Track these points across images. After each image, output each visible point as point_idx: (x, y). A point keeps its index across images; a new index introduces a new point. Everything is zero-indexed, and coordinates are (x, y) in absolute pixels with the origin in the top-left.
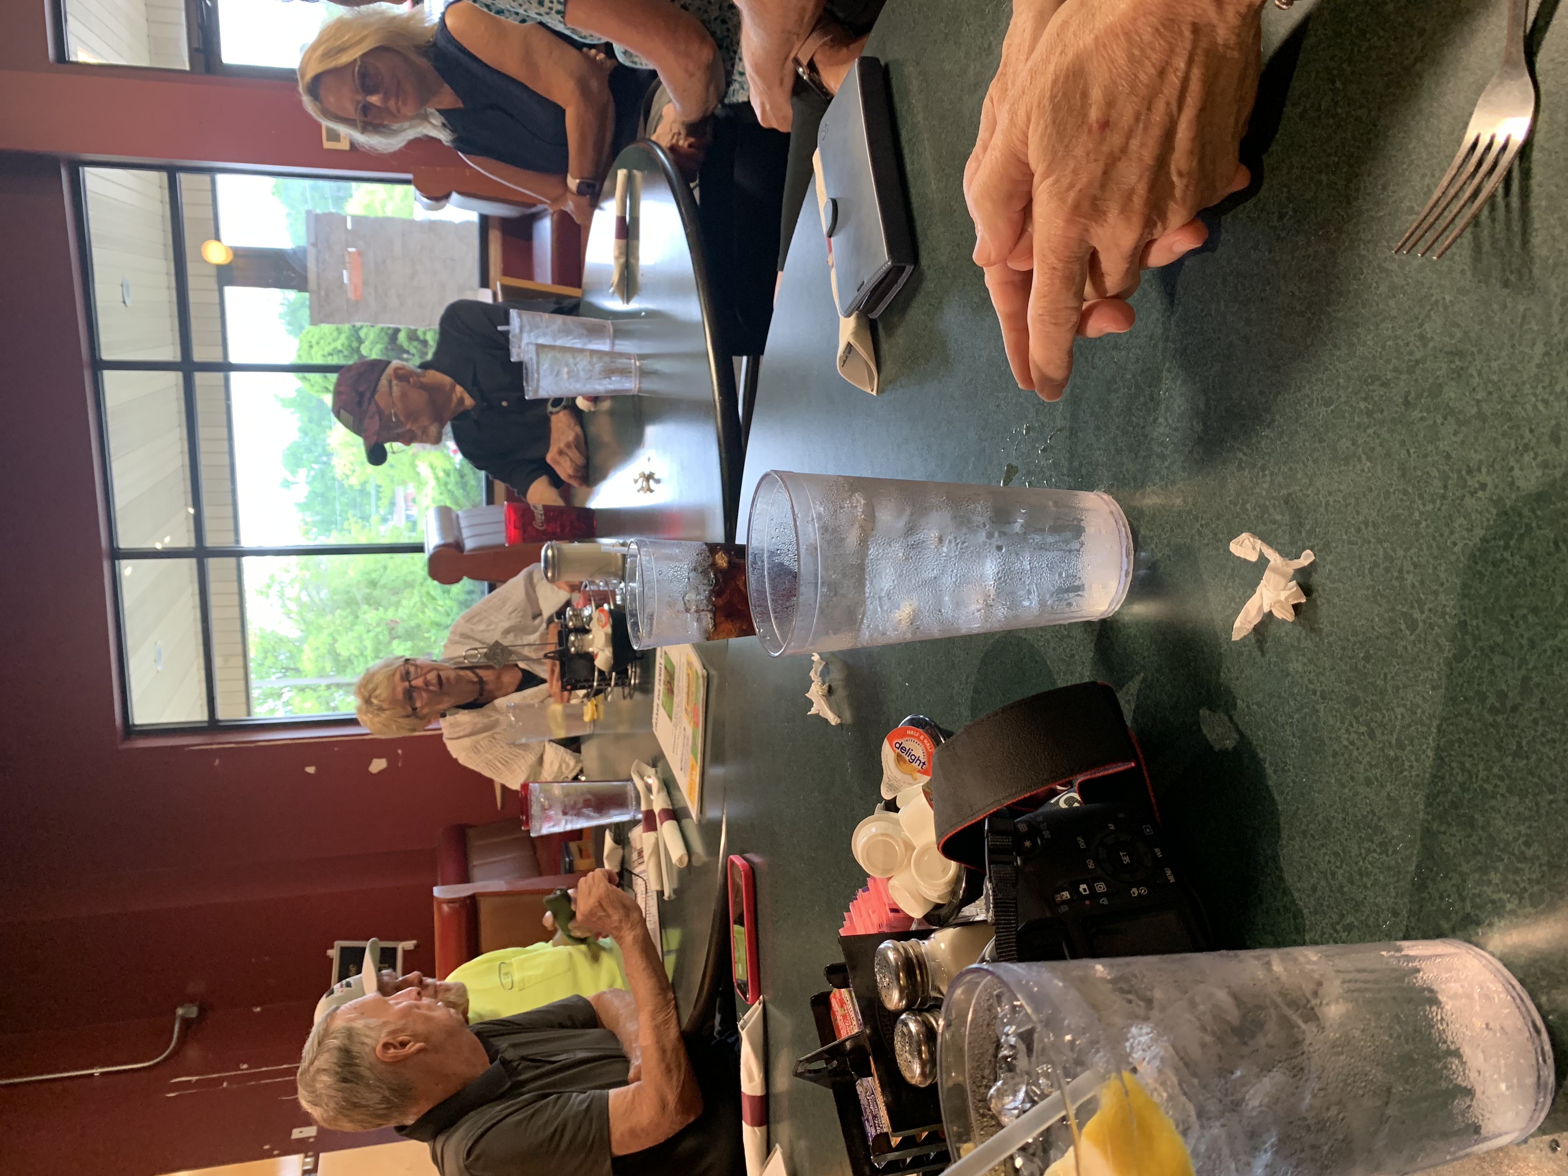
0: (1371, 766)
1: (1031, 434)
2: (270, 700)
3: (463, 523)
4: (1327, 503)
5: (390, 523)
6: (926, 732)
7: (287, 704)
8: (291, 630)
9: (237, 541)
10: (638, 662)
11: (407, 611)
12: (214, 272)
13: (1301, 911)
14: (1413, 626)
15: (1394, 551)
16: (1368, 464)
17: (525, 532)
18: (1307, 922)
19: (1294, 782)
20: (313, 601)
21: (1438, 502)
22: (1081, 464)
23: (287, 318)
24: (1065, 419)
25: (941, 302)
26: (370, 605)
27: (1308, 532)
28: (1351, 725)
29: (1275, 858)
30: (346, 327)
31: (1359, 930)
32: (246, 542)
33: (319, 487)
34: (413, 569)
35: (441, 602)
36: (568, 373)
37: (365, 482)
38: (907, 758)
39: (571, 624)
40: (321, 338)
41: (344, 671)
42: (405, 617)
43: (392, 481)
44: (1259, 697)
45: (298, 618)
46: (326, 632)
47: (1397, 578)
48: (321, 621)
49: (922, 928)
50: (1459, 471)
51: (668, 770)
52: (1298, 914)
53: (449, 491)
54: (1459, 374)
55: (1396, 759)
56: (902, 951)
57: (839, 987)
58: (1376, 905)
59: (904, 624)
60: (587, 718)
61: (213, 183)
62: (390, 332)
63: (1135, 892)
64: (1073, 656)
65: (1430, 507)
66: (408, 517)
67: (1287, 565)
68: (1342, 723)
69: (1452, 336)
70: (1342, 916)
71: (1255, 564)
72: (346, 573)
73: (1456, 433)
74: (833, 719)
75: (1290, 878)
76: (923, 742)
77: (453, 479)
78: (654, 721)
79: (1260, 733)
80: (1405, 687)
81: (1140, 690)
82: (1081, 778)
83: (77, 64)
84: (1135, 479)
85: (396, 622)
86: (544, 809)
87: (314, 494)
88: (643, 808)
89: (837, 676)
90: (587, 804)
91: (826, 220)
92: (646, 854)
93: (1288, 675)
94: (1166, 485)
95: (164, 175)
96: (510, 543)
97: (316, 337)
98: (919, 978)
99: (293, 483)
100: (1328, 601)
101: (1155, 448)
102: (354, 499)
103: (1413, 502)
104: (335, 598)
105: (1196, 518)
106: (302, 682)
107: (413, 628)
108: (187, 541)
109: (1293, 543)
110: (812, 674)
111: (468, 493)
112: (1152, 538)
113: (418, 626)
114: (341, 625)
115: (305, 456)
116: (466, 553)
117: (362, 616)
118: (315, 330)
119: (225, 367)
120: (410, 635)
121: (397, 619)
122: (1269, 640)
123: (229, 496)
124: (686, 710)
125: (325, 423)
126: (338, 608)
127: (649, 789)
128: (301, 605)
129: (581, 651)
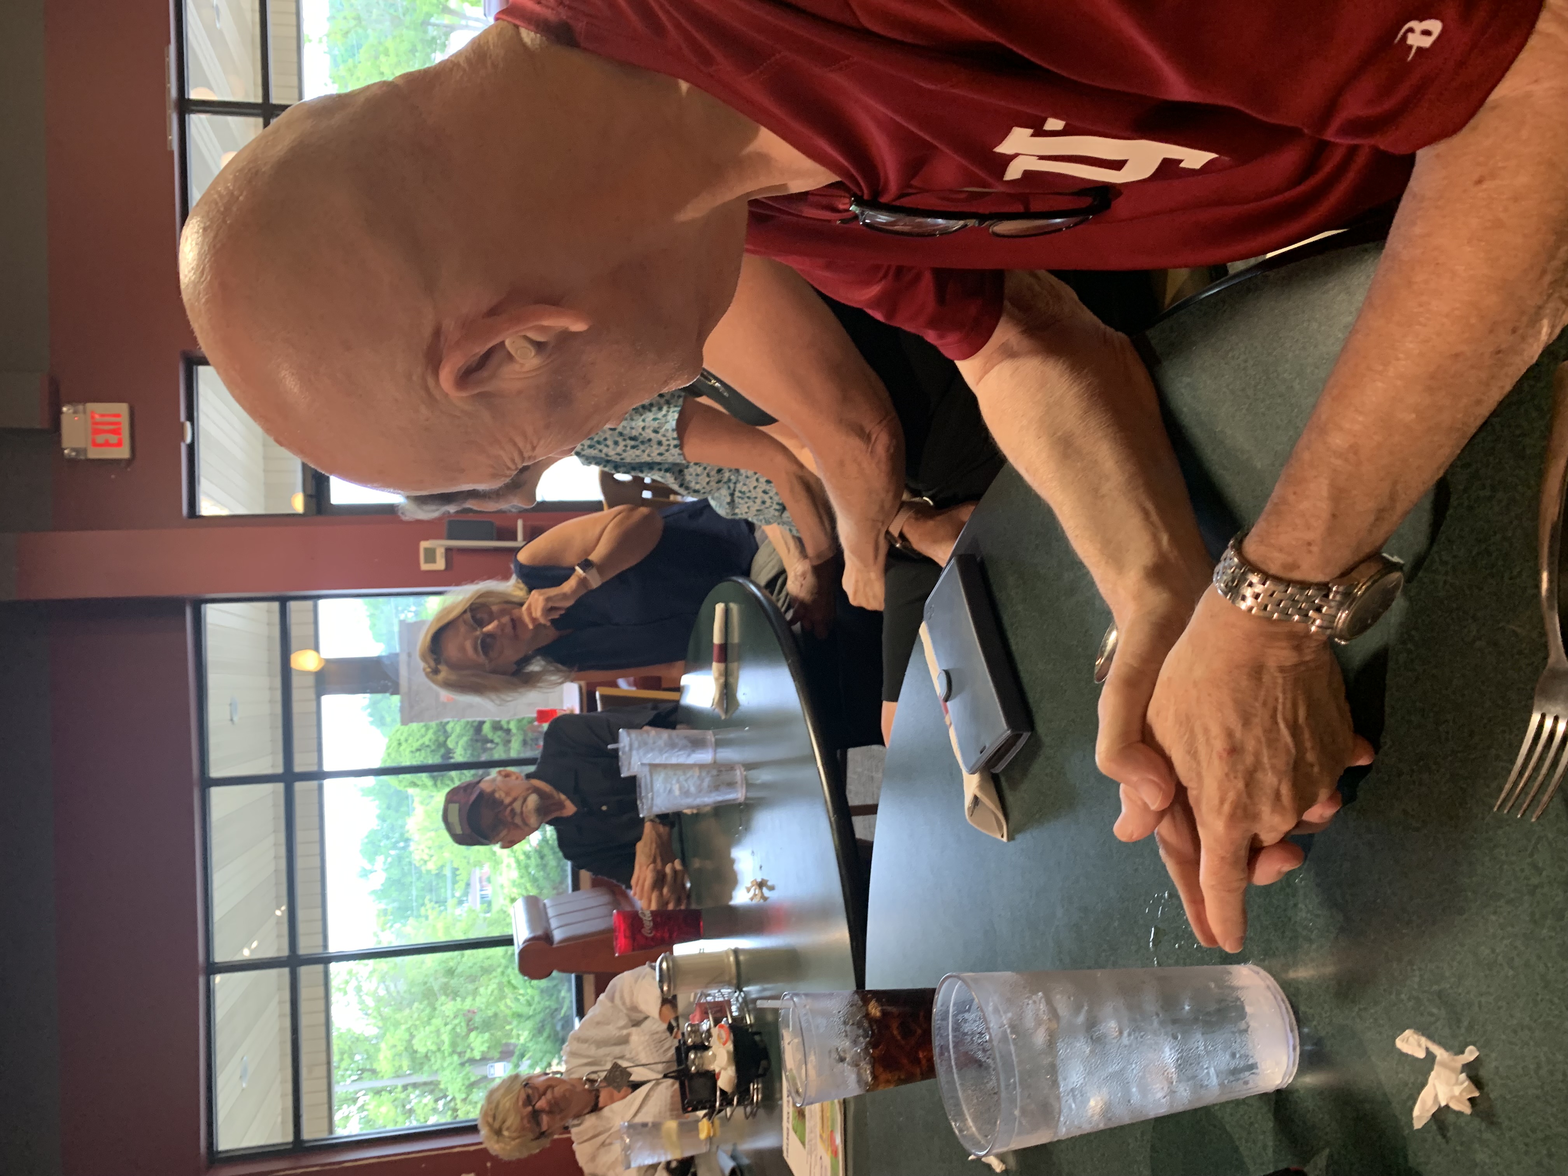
2: (345, 1106)
3: (551, 912)
4: (1480, 1003)
5: (465, 905)
8: (368, 1028)
10: (760, 1079)
11: (484, 1000)
12: (311, 680)
16: (1511, 972)
17: (633, 939)
20: (390, 994)
23: (369, 710)
26: (447, 995)
27: (1466, 1028)
30: (434, 724)
33: (395, 873)
35: (522, 992)
37: (442, 867)
40: (409, 735)
41: (421, 1069)
42: (483, 1007)
43: (468, 863)
45: (375, 1014)
46: (404, 1027)
48: (398, 1016)
53: (532, 877)
60: (703, 1135)
61: (316, 606)
62: (475, 724)
64: (1251, 1124)
66: (483, 897)
67: (1453, 1060)
71: (1423, 1059)
72: (423, 963)
74: (996, 1166)
77: (533, 862)
78: (784, 1145)
81: (1328, 1165)
83: (204, 517)
85: (474, 1012)
87: (391, 881)
91: (941, 686)
93: (1476, 1165)
95: (276, 605)
97: (405, 735)
100: (1501, 1096)
101: (1300, 929)
102: (430, 883)
104: (413, 990)
106: (378, 1084)
107: (490, 1017)
109: (1454, 1036)
112: (1313, 1015)
113: (495, 1015)
114: (418, 1019)
115: (382, 844)
116: (555, 946)
117: (439, 1008)
118: (406, 728)
119: (319, 775)
120: (487, 1025)
121: (474, 1008)
122: (1451, 1128)
123: (319, 897)
124: (821, 1136)
125: (404, 809)
126: (415, 1001)
128: (379, 1000)
129: (701, 1069)
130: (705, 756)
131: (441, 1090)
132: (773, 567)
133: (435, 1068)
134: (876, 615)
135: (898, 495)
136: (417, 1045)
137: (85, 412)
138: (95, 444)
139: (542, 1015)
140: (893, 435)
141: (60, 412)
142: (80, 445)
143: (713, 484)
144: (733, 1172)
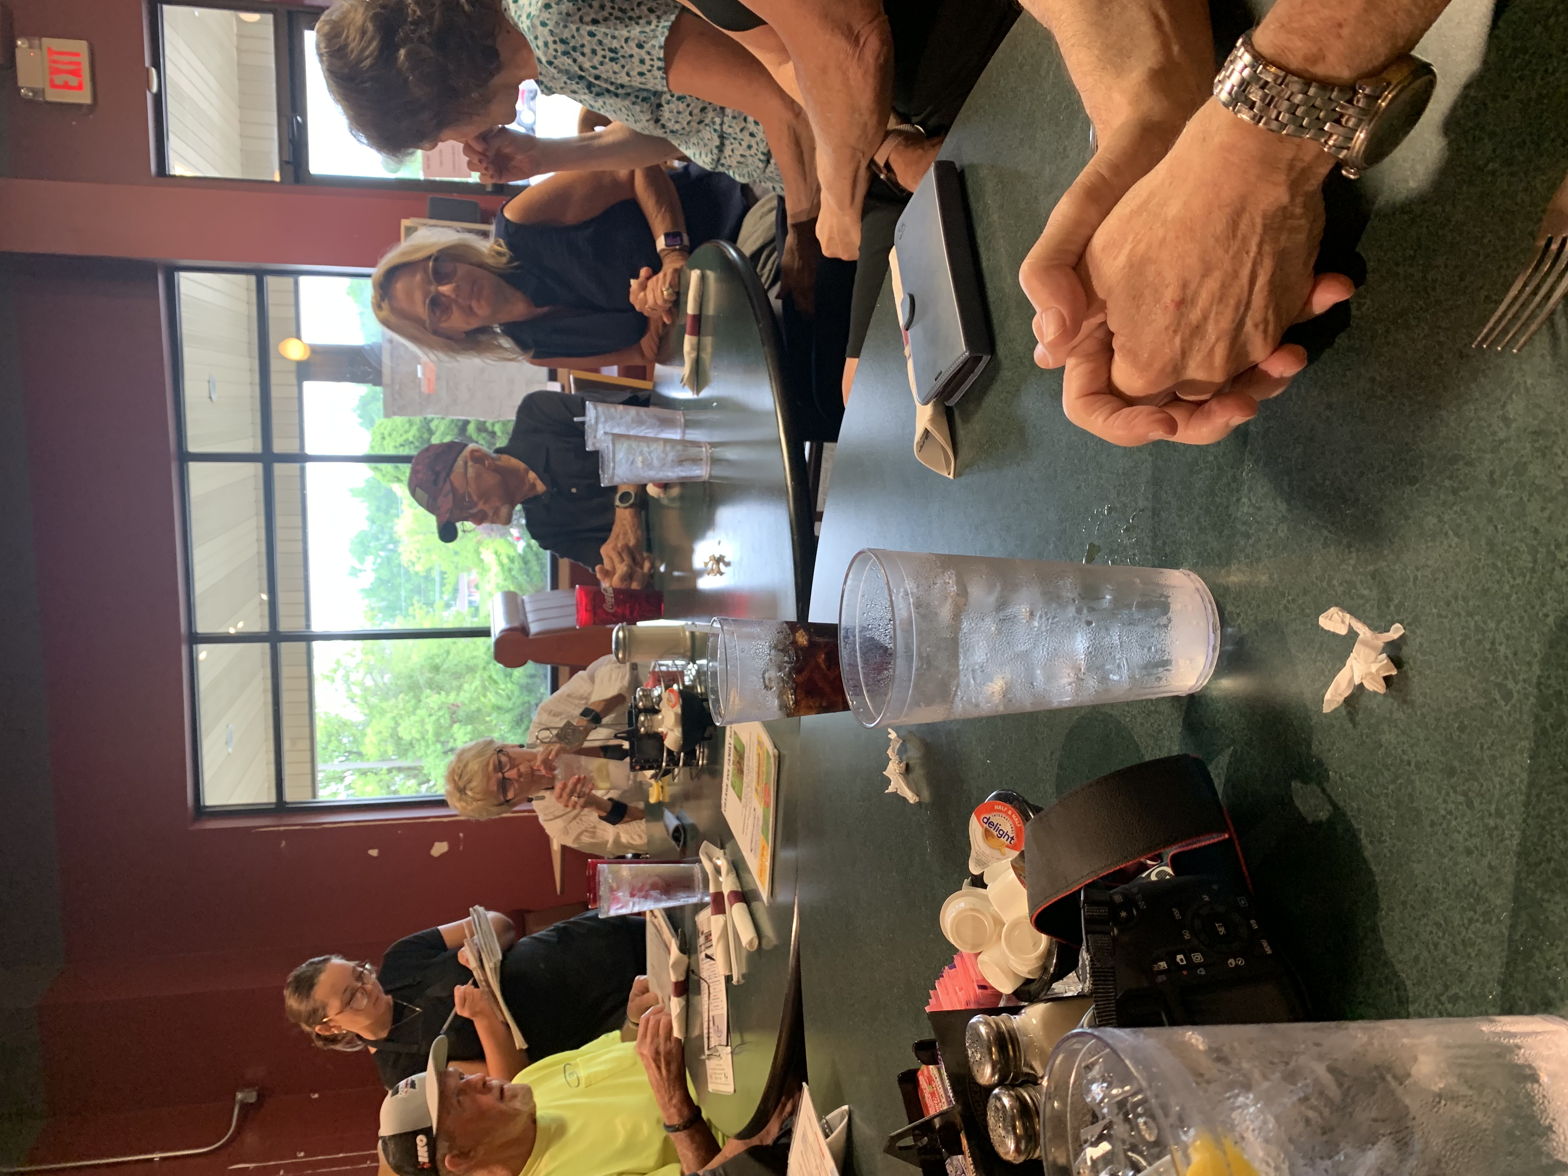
0: (1471, 836)
1: (1113, 514)
2: (333, 784)
3: (528, 607)
4: (1416, 578)
5: (453, 608)
6: (1015, 807)
7: (349, 787)
8: (354, 714)
9: (308, 626)
10: (706, 743)
11: (468, 695)
12: (293, 368)
13: (1403, 983)
14: (1507, 696)
15: (1485, 623)
16: (1456, 540)
17: (595, 614)
18: (1411, 994)
19: (1390, 851)
20: (376, 685)
21: (1528, 575)
22: (1164, 543)
23: (359, 412)
24: (1147, 499)
25: (1018, 390)
26: (431, 688)
27: (1396, 606)
28: (1448, 794)
29: (1374, 929)
30: (418, 419)
31: (1465, 1001)
32: (317, 627)
33: (385, 574)
34: (475, 653)
35: (503, 686)
36: (643, 462)
37: (430, 569)
38: (995, 833)
39: (641, 704)
40: (393, 430)
41: (405, 755)
42: (467, 702)
43: (456, 568)
44: (1352, 768)
45: (362, 702)
46: (389, 715)
47: (1490, 650)
48: (384, 705)
49: (1011, 1005)
50: (1548, 546)
51: (737, 851)
52: (1400, 986)
53: (513, 577)
54: (1543, 452)
55: (1496, 828)
56: (993, 1025)
57: (928, 1063)
58: (1481, 975)
59: (997, 699)
61: (296, 284)
62: (460, 424)
63: (1232, 962)
64: (1160, 731)
65: (1519, 581)
66: (470, 602)
67: (1377, 638)
68: (1439, 793)
69: (1534, 418)
70: (1446, 987)
71: (1344, 637)
72: (409, 658)
73: (1543, 509)
74: (911, 798)
75: (1390, 948)
76: (1011, 817)
77: (517, 565)
78: (723, 801)
79: (1354, 805)
80: (1502, 756)
81: (1230, 763)
82: (1172, 851)
83: (174, 177)
84: (1219, 556)
85: (458, 706)
86: (612, 890)
87: (381, 582)
88: (712, 890)
89: (914, 754)
90: (654, 887)
91: (903, 314)
92: (714, 938)
93: (1381, 746)
94: (1252, 562)
95: (253, 279)
96: (580, 625)
97: (389, 429)
98: (1011, 1053)
99: (361, 571)
100: (1420, 673)
101: (1239, 526)
102: (419, 586)
103: (1503, 575)
104: (399, 682)
105: (1283, 595)
106: (365, 766)
107: (473, 711)
108: (260, 625)
109: (1381, 616)
110: (889, 752)
111: (531, 579)
112: (1239, 614)
113: (479, 710)
114: (403, 709)
115: (372, 544)
116: (530, 637)
117: (424, 700)
118: (388, 422)
119: (301, 458)
120: (471, 719)
121: (459, 703)
122: (1361, 712)
123: (302, 582)
124: (756, 790)
125: (393, 511)
126: (401, 692)
127: (718, 870)
128: (366, 689)
129: (650, 731)
130: (675, 435)
131: (425, 775)
132: (758, 238)
133: (419, 754)
134: (852, 264)
135: (883, 121)
136: (402, 732)
137: (41, 48)
138: (54, 86)
139: (521, 709)
140: (883, 42)
141: (14, 46)
142: (38, 85)
143: (694, 124)
144: (677, 829)
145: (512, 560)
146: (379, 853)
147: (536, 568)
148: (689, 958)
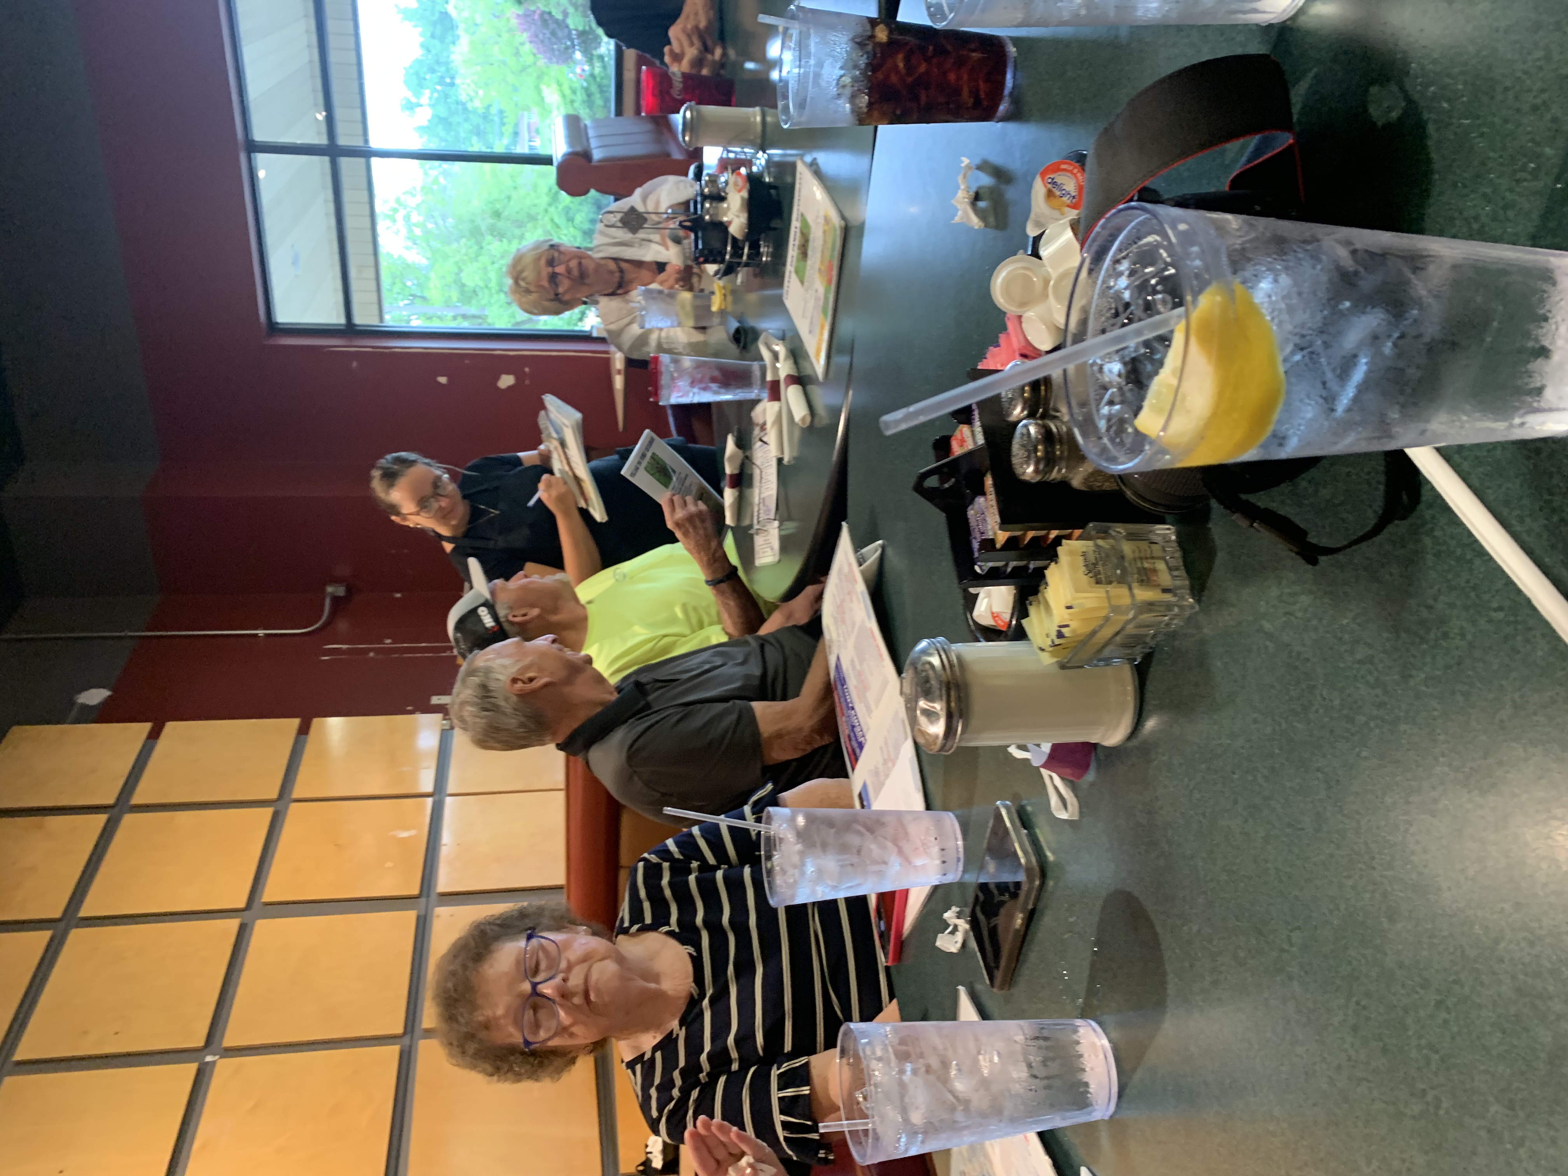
3: (591, 133)
9: (366, 141)
17: (662, 100)
20: (438, 228)
33: (442, 110)
35: (565, 232)
37: (489, 106)
38: (1058, 193)
39: (706, 190)
43: (516, 106)
45: (424, 245)
46: (452, 260)
53: (575, 110)
57: (963, 422)
60: (715, 308)
66: (531, 148)
72: (470, 202)
76: (1075, 175)
78: (785, 289)
86: (673, 379)
88: (769, 379)
89: (985, 182)
90: (714, 379)
92: (768, 426)
98: (1042, 392)
102: (478, 126)
104: (460, 226)
111: (595, 107)
115: (428, 76)
116: (593, 163)
124: (819, 270)
126: (463, 237)
127: (776, 356)
128: (427, 232)
129: (715, 219)
136: (465, 279)
144: (738, 331)
145: (574, 92)
146: (449, 380)
147: (599, 102)
148: (744, 453)
